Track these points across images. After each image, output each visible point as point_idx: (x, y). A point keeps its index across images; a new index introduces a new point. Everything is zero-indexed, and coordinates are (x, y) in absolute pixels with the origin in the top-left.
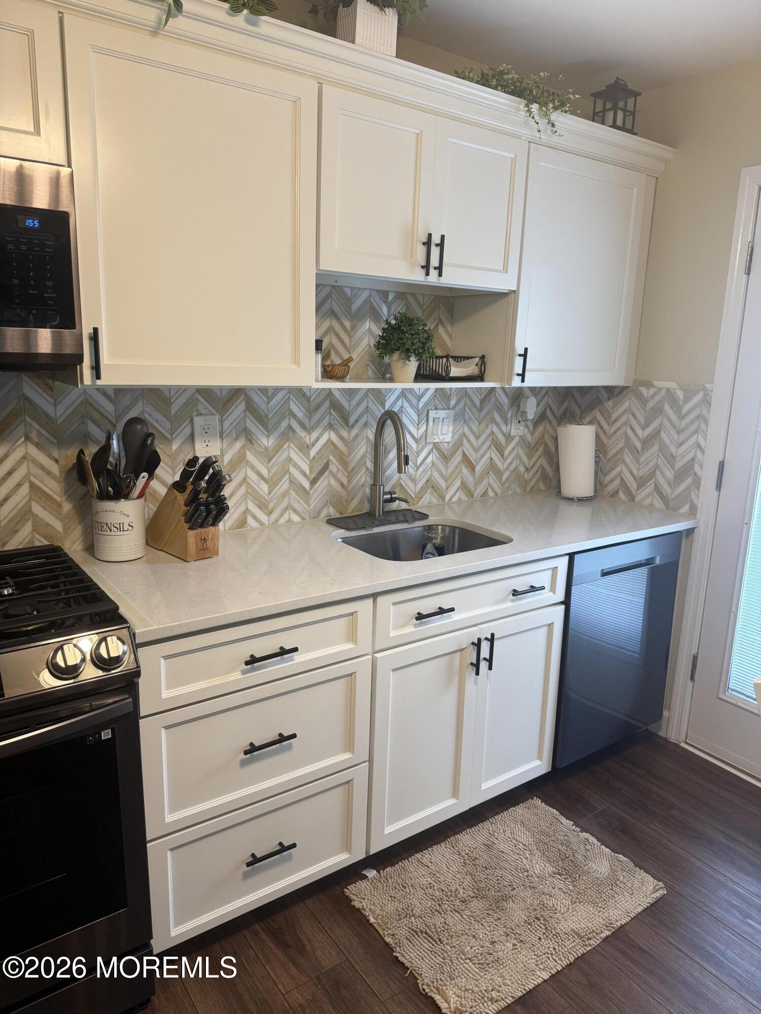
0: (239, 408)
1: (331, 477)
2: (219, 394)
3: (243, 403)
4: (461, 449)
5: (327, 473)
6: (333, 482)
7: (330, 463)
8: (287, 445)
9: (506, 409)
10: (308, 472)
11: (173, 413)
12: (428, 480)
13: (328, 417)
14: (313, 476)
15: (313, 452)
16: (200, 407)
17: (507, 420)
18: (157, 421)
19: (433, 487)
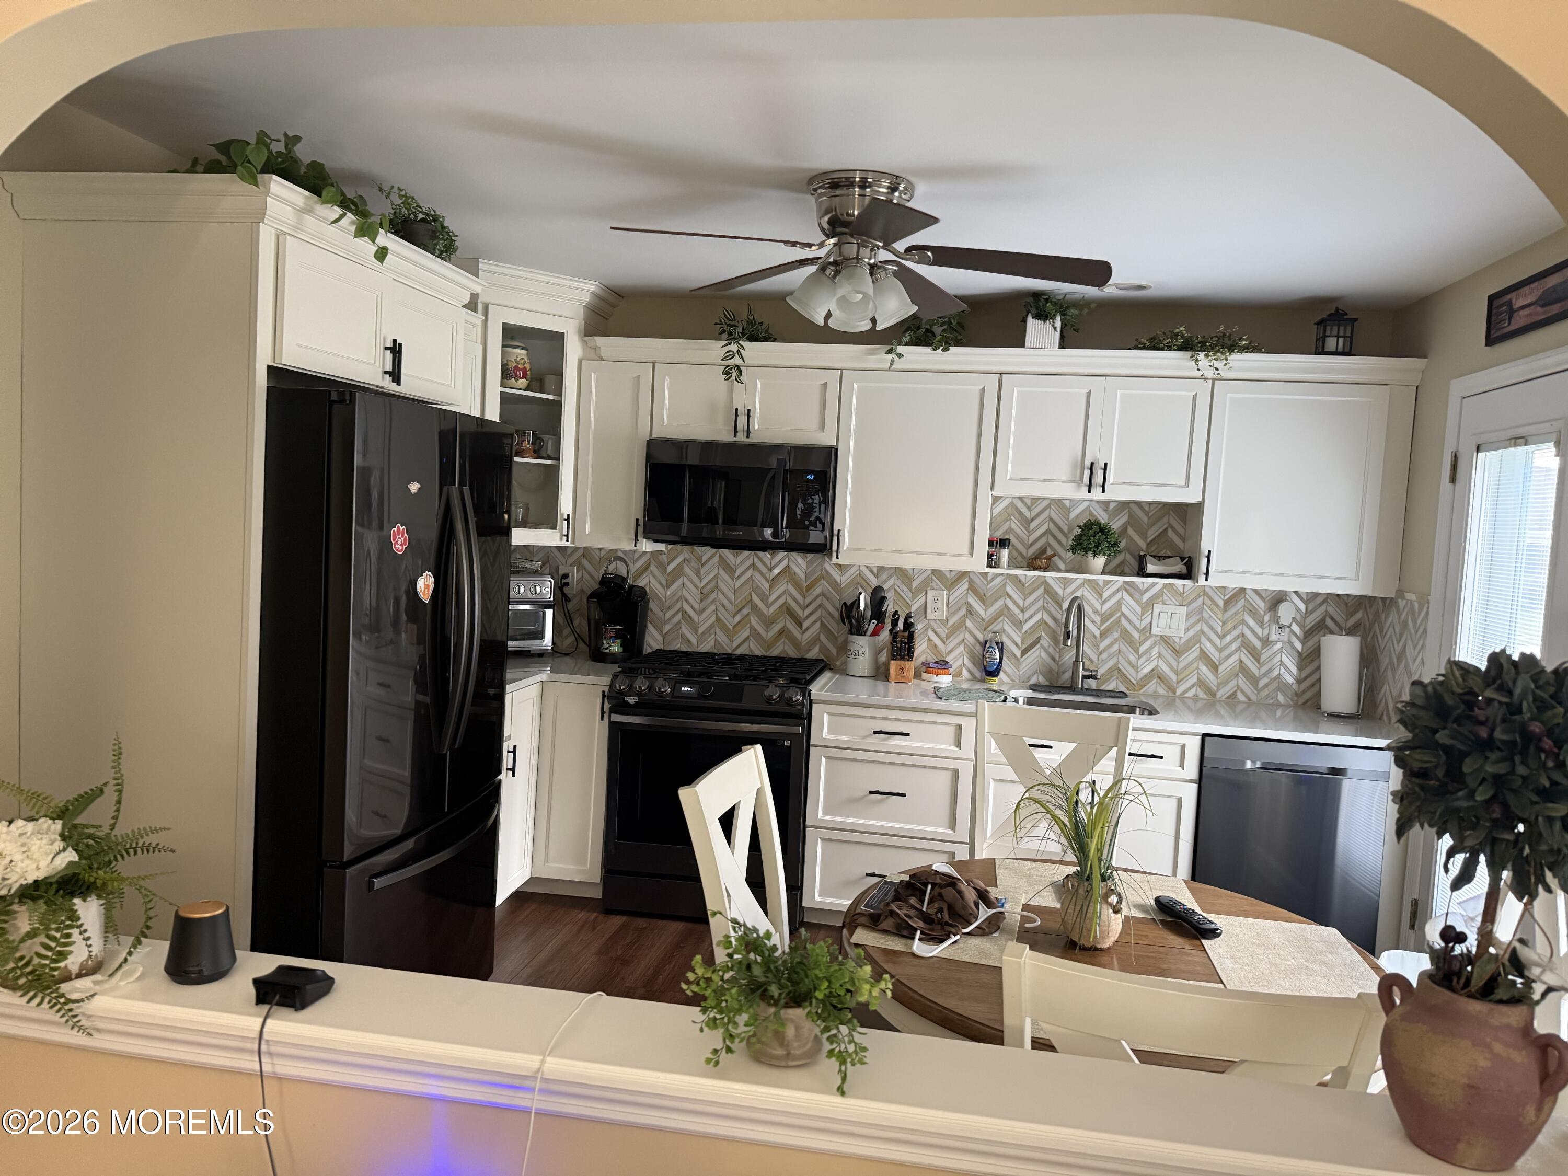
0: (964, 586)
1: (1042, 650)
2: (947, 574)
3: (967, 583)
4: (1198, 646)
5: (1038, 646)
6: (1043, 655)
7: (1042, 638)
8: (1001, 618)
9: (1262, 613)
10: (1019, 643)
11: (914, 586)
12: (1153, 670)
13: (1041, 601)
14: (1024, 647)
15: (1026, 627)
16: (934, 584)
17: (1262, 623)
18: (903, 591)
19: (1160, 678)
